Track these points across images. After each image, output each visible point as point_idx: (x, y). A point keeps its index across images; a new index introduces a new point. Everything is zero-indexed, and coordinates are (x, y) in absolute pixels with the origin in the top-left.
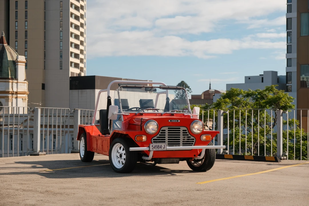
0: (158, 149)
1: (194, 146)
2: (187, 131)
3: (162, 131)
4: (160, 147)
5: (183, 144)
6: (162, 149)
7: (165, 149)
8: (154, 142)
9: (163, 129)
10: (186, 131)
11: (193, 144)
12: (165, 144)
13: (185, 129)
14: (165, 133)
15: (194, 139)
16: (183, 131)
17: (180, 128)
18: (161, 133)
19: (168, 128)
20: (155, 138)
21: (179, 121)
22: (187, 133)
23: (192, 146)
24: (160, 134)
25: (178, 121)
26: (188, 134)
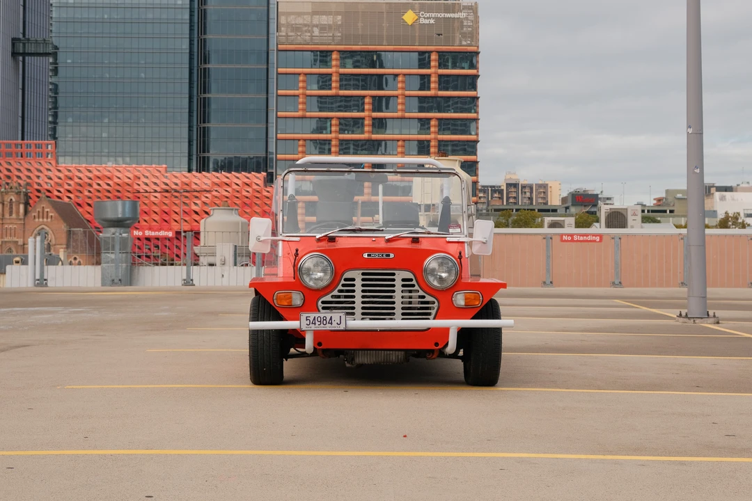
0: (322, 328)
1: (434, 319)
2: (414, 282)
3: (346, 280)
4: (328, 320)
5: (403, 314)
6: (335, 326)
7: (342, 327)
8: (324, 308)
9: (348, 275)
10: (411, 280)
11: (430, 314)
12: (341, 314)
13: (409, 275)
14: (354, 285)
15: (434, 303)
16: (403, 280)
17: (394, 274)
18: (343, 285)
19: (363, 274)
20: (328, 298)
21: (392, 256)
22: (413, 286)
23: (429, 319)
24: (340, 287)
25: (389, 255)
26: (417, 287)
